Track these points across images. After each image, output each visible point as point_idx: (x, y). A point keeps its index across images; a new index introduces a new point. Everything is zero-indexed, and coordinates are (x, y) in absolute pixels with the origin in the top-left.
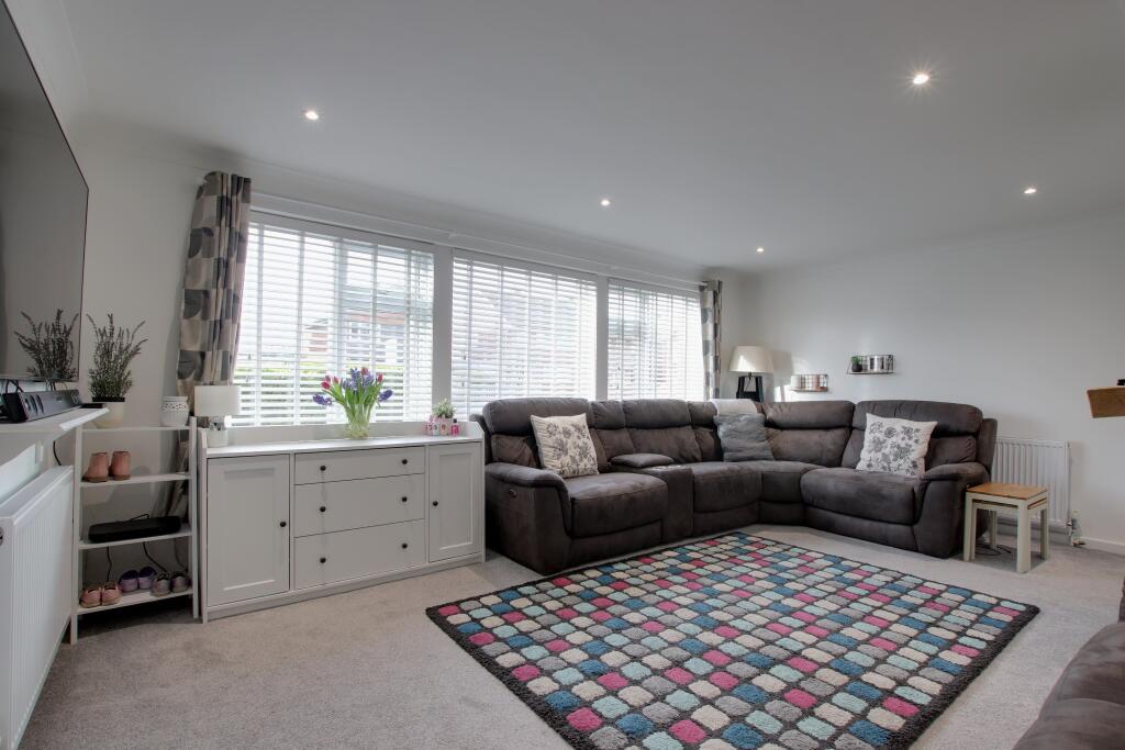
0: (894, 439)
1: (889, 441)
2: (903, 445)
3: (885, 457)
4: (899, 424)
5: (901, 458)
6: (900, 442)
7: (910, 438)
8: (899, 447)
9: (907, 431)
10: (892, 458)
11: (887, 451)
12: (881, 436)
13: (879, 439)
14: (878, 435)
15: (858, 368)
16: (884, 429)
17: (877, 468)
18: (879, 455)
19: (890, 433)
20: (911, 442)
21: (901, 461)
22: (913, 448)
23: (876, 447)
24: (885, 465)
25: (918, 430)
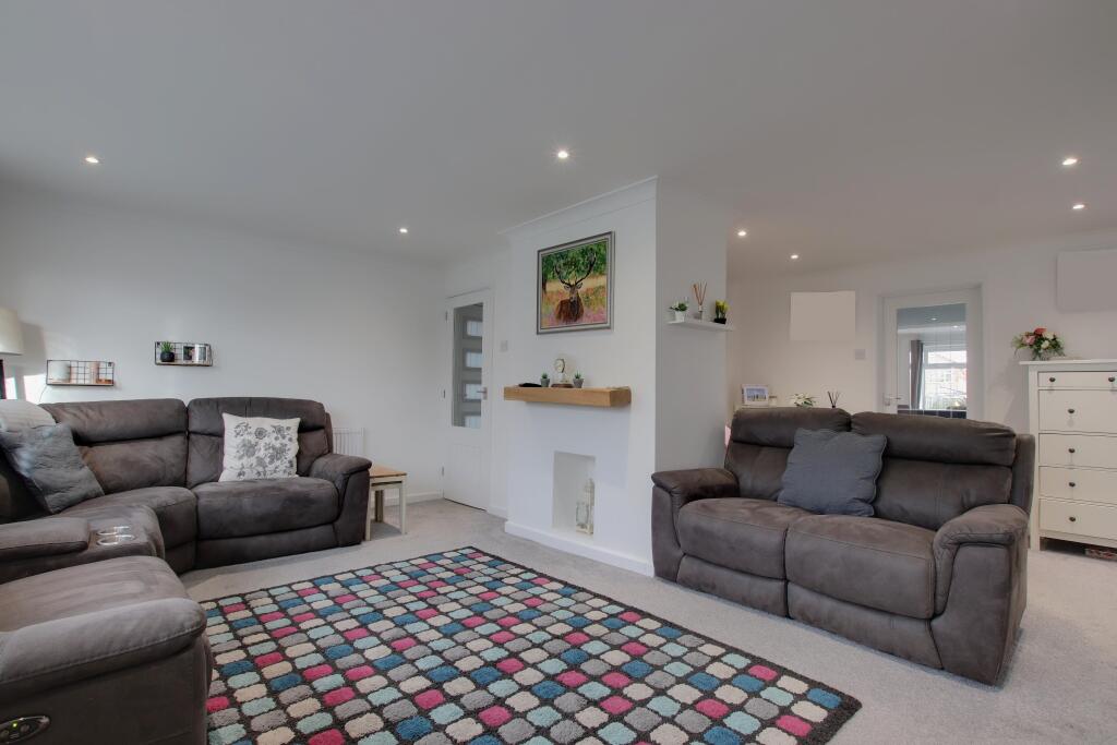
0: (266, 440)
1: (262, 444)
2: (277, 445)
3: (260, 461)
4: (267, 423)
5: (278, 459)
6: (274, 442)
7: (284, 437)
8: (274, 448)
9: (279, 430)
10: (267, 460)
11: (261, 453)
12: (252, 438)
13: (249, 442)
14: (247, 437)
15: (169, 358)
16: (253, 430)
17: (250, 475)
18: (253, 460)
19: (260, 433)
20: (286, 441)
21: (278, 463)
22: (288, 447)
23: (248, 451)
24: (261, 469)
25: (288, 428)
